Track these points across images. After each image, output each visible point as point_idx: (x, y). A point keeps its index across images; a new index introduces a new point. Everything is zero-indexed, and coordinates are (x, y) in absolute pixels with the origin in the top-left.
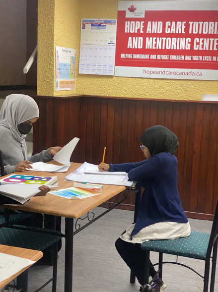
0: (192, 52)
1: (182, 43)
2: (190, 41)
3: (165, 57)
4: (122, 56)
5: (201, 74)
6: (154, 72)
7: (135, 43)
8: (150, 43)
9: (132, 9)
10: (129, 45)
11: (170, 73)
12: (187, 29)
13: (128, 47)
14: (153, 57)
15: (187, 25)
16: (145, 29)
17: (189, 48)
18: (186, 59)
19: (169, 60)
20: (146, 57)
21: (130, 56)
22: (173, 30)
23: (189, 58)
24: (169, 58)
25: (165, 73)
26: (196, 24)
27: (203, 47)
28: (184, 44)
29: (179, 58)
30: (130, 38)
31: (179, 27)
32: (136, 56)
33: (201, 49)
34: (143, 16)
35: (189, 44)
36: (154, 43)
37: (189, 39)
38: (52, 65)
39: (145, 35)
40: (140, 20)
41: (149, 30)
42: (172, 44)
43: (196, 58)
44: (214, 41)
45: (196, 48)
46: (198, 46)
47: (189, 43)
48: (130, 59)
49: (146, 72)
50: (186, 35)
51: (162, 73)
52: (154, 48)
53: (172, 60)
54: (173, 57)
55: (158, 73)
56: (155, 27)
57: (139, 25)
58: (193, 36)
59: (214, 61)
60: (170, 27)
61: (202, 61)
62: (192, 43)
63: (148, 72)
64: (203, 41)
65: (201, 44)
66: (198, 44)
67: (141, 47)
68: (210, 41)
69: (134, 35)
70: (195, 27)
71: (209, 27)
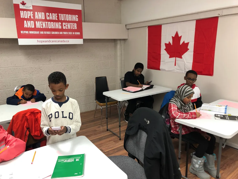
0: (63, 30)
1: (57, 25)
3: (48, 33)
4: (22, 32)
6: (43, 41)
8: (39, 25)
9: (23, 4)
10: (26, 26)
11: (53, 41)
12: (58, 17)
14: (42, 33)
15: (58, 16)
16: (34, 16)
17: (61, 28)
18: (60, 34)
19: (52, 34)
20: (38, 33)
21: (27, 32)
22: (51, 18)
25: (50, 41)
26: (62, 15)
27: (67, 27)
29: (56, 33)
30: (25, 21)
31: (54, 16)
32: (31, 32)
34: (31, 8)
36: (41, 24)
37: (60, 23)
39: (35, 20)
40: (30, 10)
41: (36, 17)
42: (51, 25)
44: (74, 25)
45: (64, 28)
47: (60, 25)
48: (27, 34)
50: (58, 21)
51: (48, 42)
52: (42, 27)
55: (46, 42)
56: (40, 15)
57: (30, 14)
58: (62, 22)
60: (49, 16)
62: (62, 25)
63: (40, 41)
64: (67, 24)
66: (65, 25)
67: (33, 27)
68: (70, 24)
69: (27, 20)
70: (62, 17)
71: (69, 17)
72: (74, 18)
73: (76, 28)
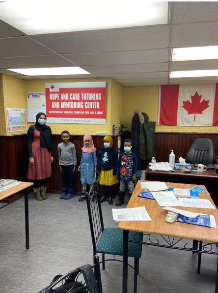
0: (84, 109)
3: (71, 112)
4: (50, 112)
5: (90, 121)
7: (55, 105)
8: (63, 105)
9: (53, 87)
12: (81, 98)
13: (52, 107)
14: (65, 112)
15: (81, 95)
16: (60, 98)
17: (83, 107)
20: (62, 112)
21: (53, 112)
22: (74, 98)
23: (83, 112)
24: (73, 113)
26: (85, 95)
27: (89, 107)
28: (80, 105)
29: (78, 112)
31: (76, 96)
32: (57, 112)
34: (58, 91)
36: (65, 105)
37: (82, 103)
39: (60, 101)
40: (57, 93)
41: (62, 98)
42: (74, 105)
43: (87, 112)
44: (94, 104)
45: (86, 107)
47: (82, 105)
49: (63, 120)
50: (81, 100)
52: (65, 107)
53: (75, 114)
54: (75, 112)
56: (65, 96)
57: (57, 96)
58: (84, 101)
59: (96, 114)
60: (72, 96)
61: (90, 114)
62: (84, 105)
64: (89, 104)
66: (87, 105)
67: (58, 107)
68: (92, 103)
69: (54, 101)
70: (85, 96)
71: (91, 96)
72: (97, 97)
73: (98, 107)
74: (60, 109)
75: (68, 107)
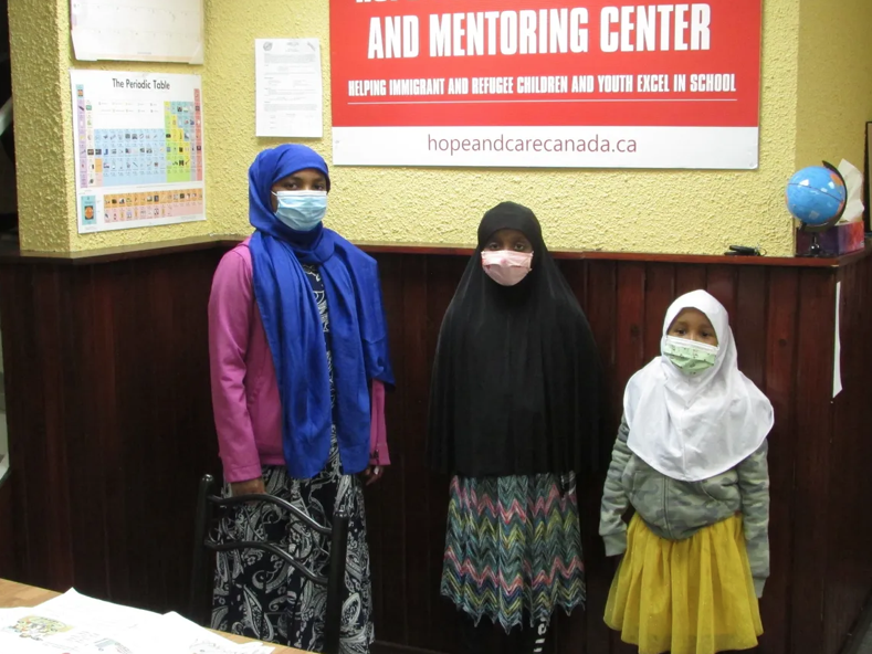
0: (595, 61)
1: (559, 31)
2: (585, 20)
3: (498, 85)
5: (633, 147)
6: (464, 145)
7: (393, 39)
10: (375, 49)
11: (521, 146)
13: (371, 56)
14: (459, 86)
17: (584, 47)
18: (575, 89)
19: (516, 95)
20: (434, 87)
23: (584, 84)
24: (514, 88)
25: (503, 144)
27: (633, 40)
28: (564, 33)
29: (551, 84)
30: (375, 22)
32: (401, 87)
33: (627, 47)
35: (584, 33)
36: (459, 32)
37: (582, 13)
38: (59, 140)
39: (426, 7)
43: (612, 83)
44: (672, 15)
46: (615, 35)
47: (581, 26)
48: (379, 98)
49: (438, 145)
51: (493, 146)
52: (459, 52)
53: (525, 96)
54: (528, 85)
55: (478, 146)
58: (595, 1)
59: (680, 94)
61: (635, 94)
62: (593, 27)
63: (444, 145)
64: (633, 18)
65: (626, 27)
66: (615, 27)
67: (412, 52)
68: (658, 15)
69: (386, 9)
73: (702, 39)
74: (423, 66)
75: (476, 46)
